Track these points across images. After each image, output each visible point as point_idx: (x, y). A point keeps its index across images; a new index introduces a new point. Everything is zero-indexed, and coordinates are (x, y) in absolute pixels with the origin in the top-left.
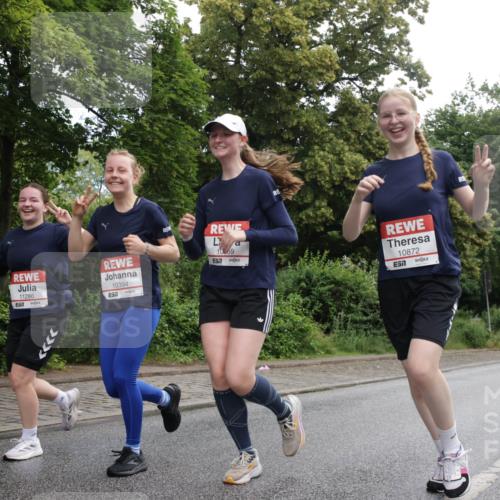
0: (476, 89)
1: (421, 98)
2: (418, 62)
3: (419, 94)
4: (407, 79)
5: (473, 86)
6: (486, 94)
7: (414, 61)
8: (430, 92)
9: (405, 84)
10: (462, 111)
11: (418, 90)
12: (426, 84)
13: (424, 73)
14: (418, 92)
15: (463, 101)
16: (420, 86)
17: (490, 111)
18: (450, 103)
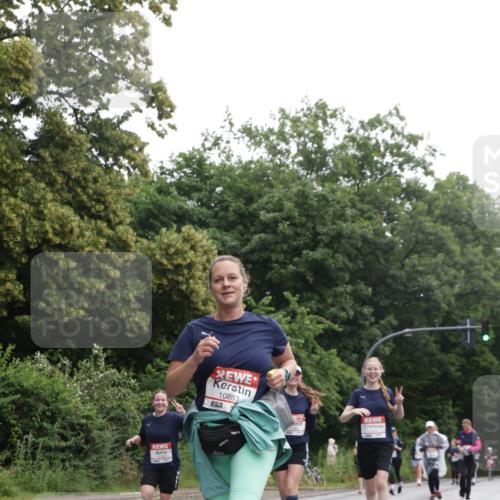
0: (235, 129)
1: (161, 135)
2: (160, 83)
3: (159, 129)
4: (143, 105)
5: (231, 124)
6: (247, 139)
7: (154, 80)
8: (173, 127)
9: (141, 111)
10: (214, 158)
11: (157, 123)
12: (169, 116)
13: (167, 98)
14: (156, 126)
15: (216, 144)
16: (160, 117)
17: (251, 162)
18: (198, 146)
